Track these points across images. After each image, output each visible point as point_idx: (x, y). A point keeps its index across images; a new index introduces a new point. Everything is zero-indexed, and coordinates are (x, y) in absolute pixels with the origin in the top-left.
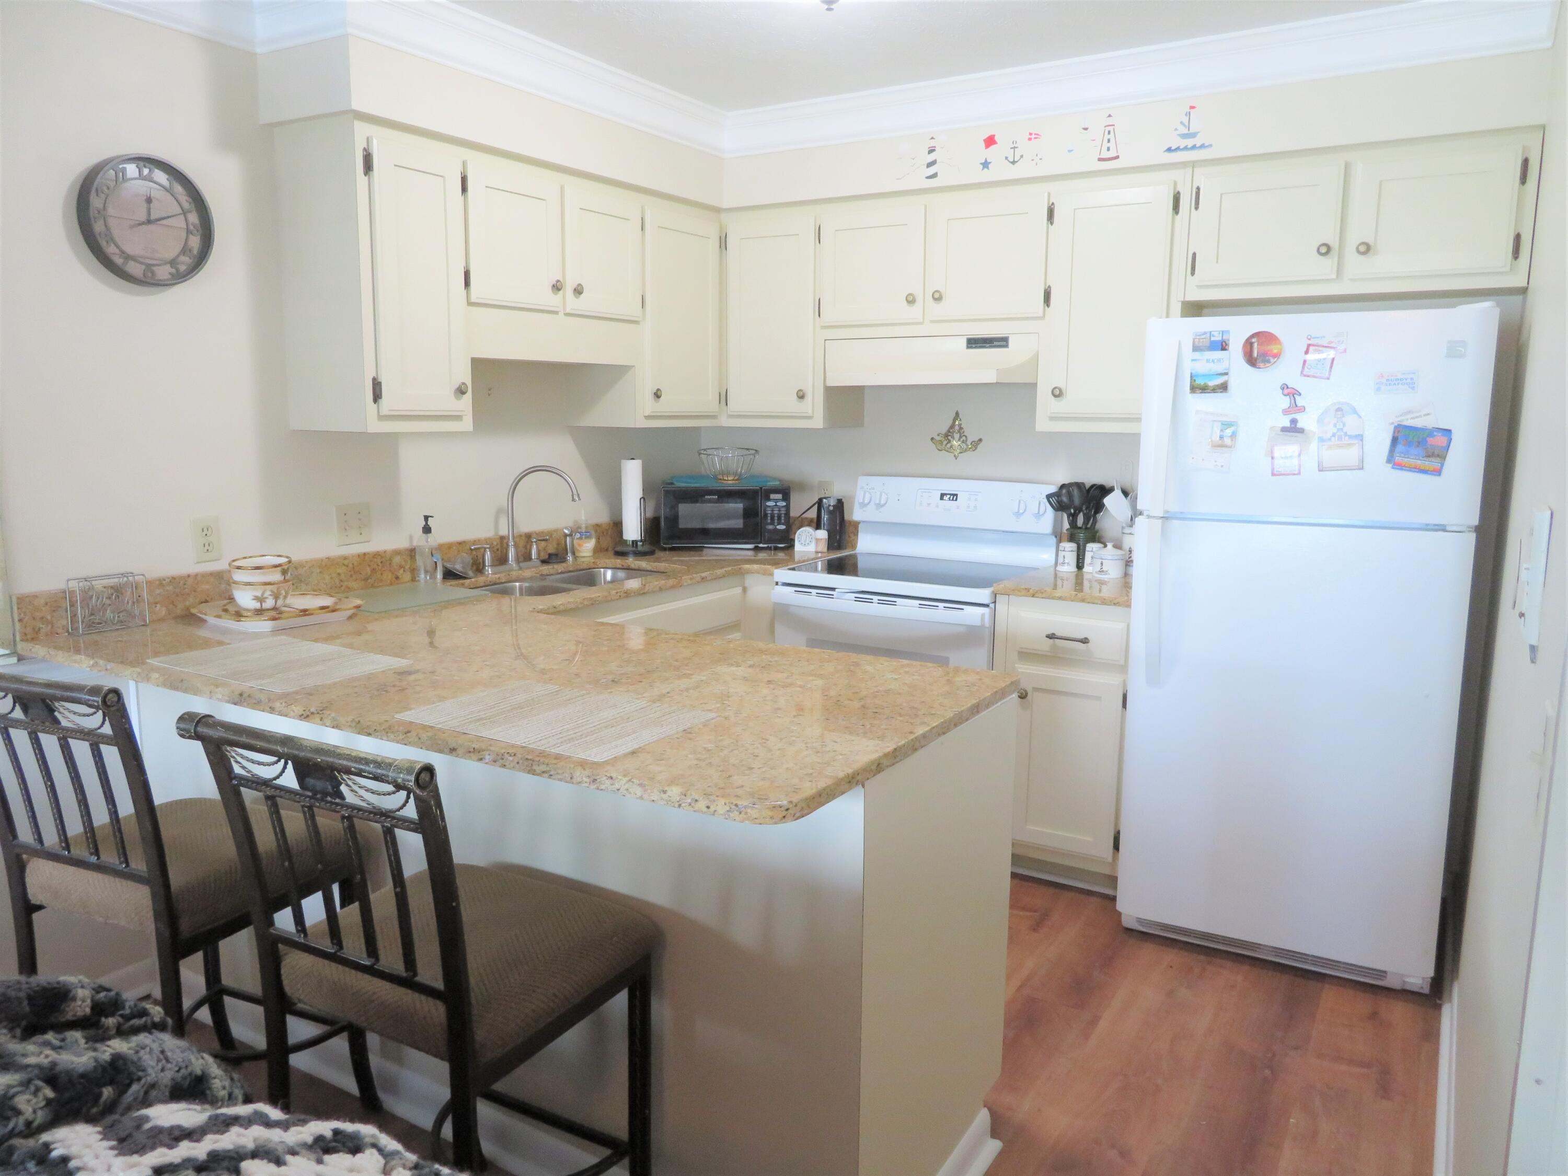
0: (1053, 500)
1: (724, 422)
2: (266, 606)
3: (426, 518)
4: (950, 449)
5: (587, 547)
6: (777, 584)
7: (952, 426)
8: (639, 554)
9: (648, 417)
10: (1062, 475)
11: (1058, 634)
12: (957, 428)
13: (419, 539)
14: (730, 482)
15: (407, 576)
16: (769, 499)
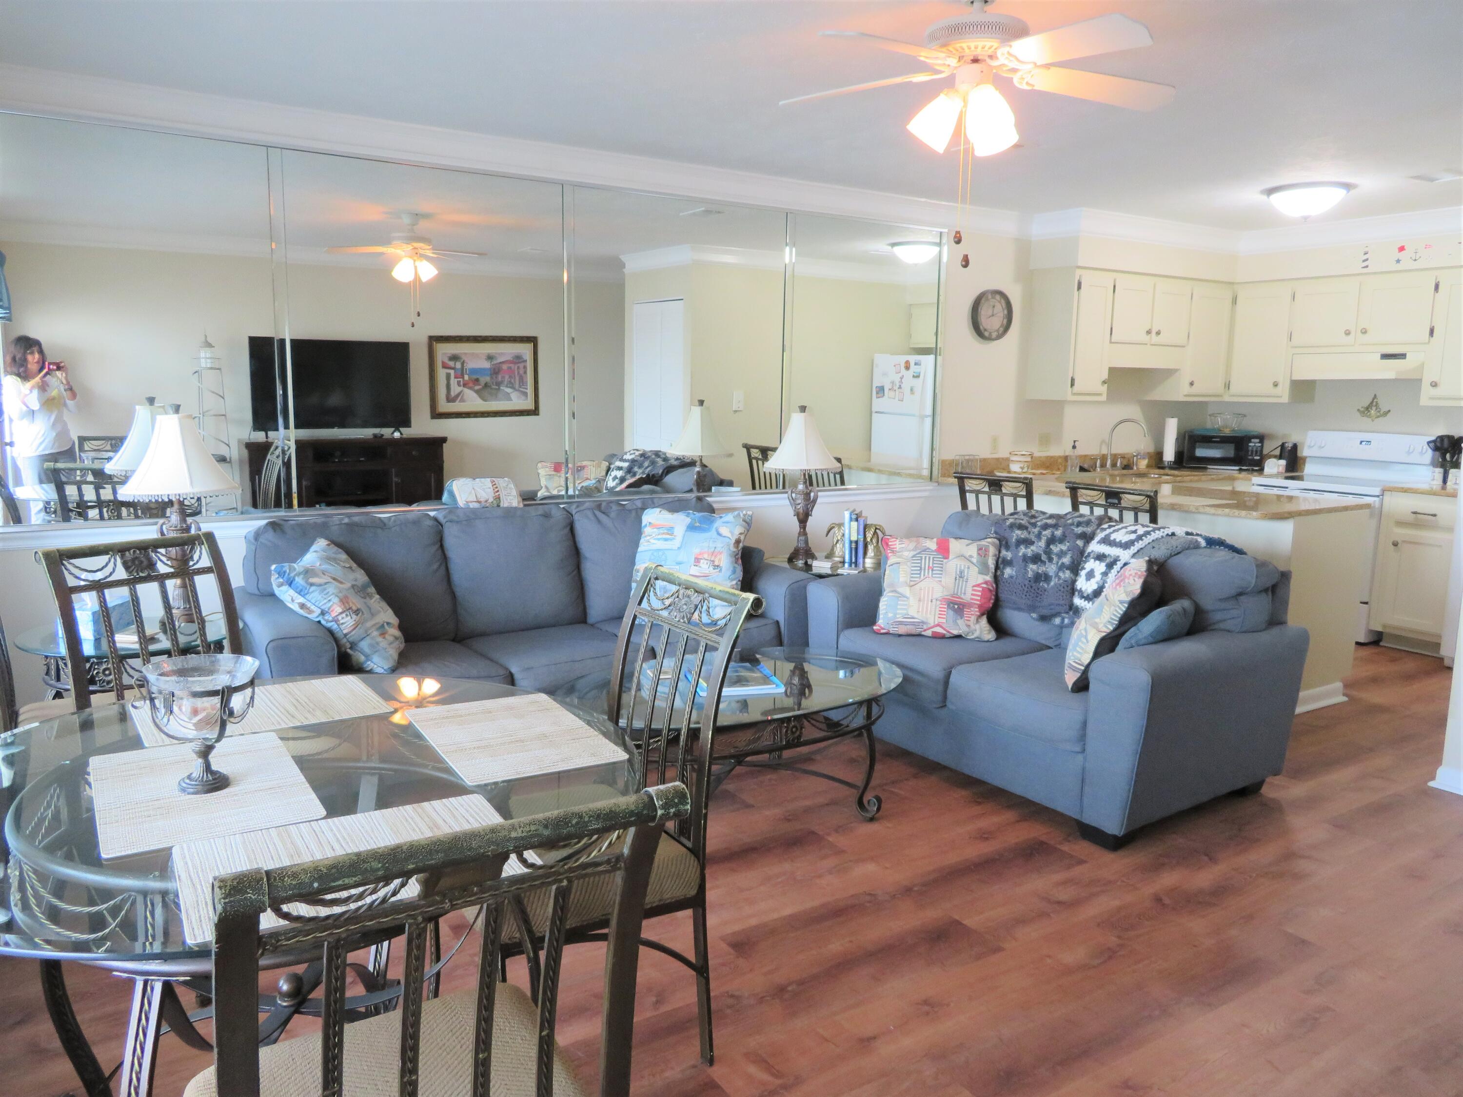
0: (1432, 445)
1: (1227, 399)
2: (1024, 471)
3: (1075, 442)
4: (1369, 416)
5: (1143, 464)
6: (1253, 485)
7: (1372, 402)
8: (1171, 468)
9: (1186, 396)
10: (1441, 430)
11: (1419, 511)
12: (1374, 404)
13: (1069, 451)
14: (1227, 432)
15: (1063, 469)
16: (1251, 442)
